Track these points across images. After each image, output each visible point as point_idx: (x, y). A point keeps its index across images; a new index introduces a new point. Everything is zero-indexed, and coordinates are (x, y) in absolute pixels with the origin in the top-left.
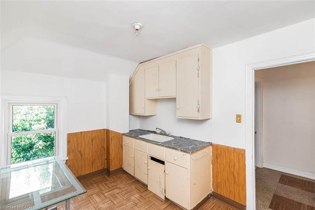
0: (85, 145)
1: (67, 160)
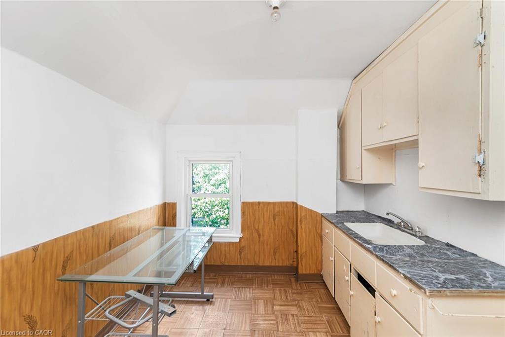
0: (264, 222)
1: (240, 238)
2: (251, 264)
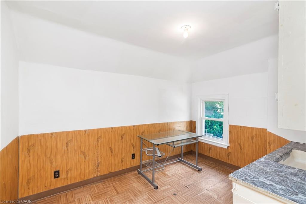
0: (245, 140)
1: (228, 147)
2: (235, 165)
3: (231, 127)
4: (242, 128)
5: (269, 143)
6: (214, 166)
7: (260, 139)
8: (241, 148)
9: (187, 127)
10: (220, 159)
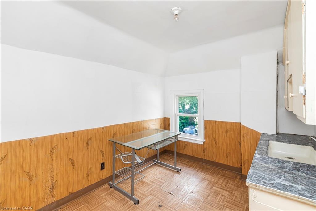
0: (219, 134)
1: (204, 142)
2: (211, 160)
3: (206, 122)
4: (217, 123)
5: (243, 136)
6: (190, 164)
7: (233, 132)
8: (216, 143)
9: (161, 125)
10: (196, 156)
